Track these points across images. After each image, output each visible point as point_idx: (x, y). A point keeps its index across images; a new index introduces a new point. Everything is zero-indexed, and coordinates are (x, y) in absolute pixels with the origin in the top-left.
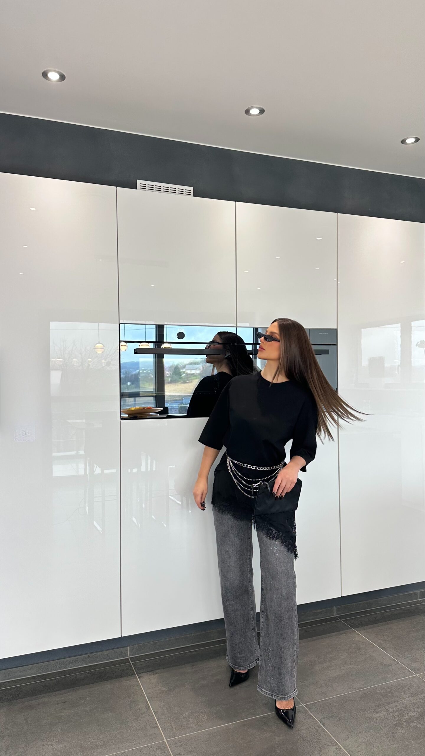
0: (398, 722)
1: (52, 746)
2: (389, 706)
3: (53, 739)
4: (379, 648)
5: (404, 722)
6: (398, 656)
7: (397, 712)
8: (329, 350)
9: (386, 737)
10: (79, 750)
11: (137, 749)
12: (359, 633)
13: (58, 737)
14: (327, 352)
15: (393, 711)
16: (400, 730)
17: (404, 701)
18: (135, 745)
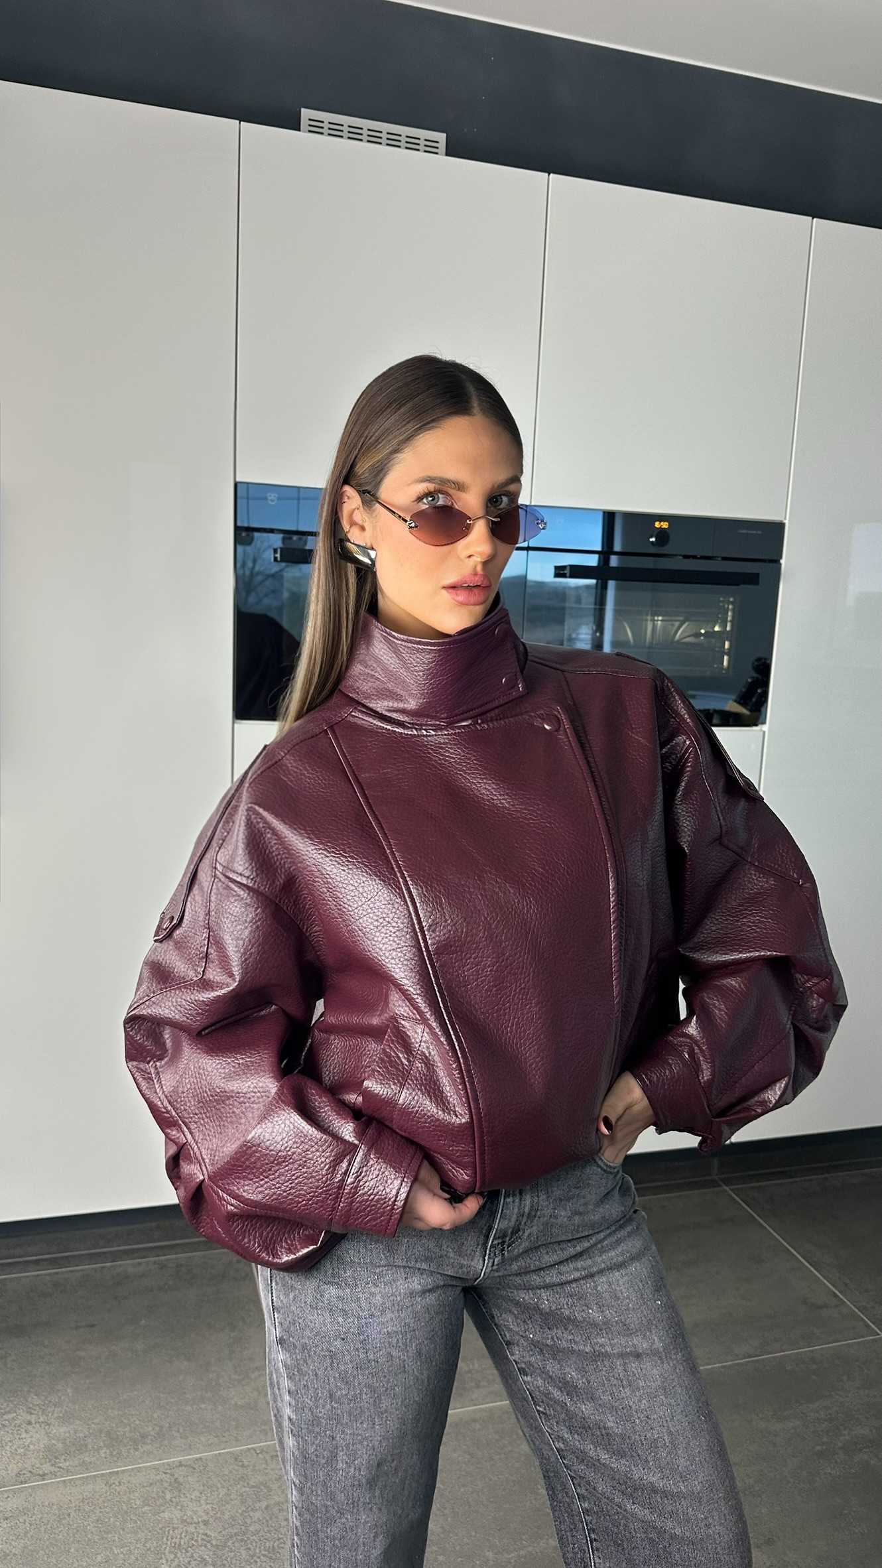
0: (824, 1447)
1: (47, 1427)
2: (811, 1405)
3: (54, 1411)
4: (806, 1264)
5: (840, 1448)
6: (846, 1285)
7: (826, 1423)
8: (758, 575)
9: (791, 1480)
10: (104, 1441)
11: (230, 1453)
12: (762, 1222)
13: (65, 1407)
14: (753, 579)
15: (818, 1419)
16: (829, 1468)
17: (847, 1396)
18: (226, 1442)
